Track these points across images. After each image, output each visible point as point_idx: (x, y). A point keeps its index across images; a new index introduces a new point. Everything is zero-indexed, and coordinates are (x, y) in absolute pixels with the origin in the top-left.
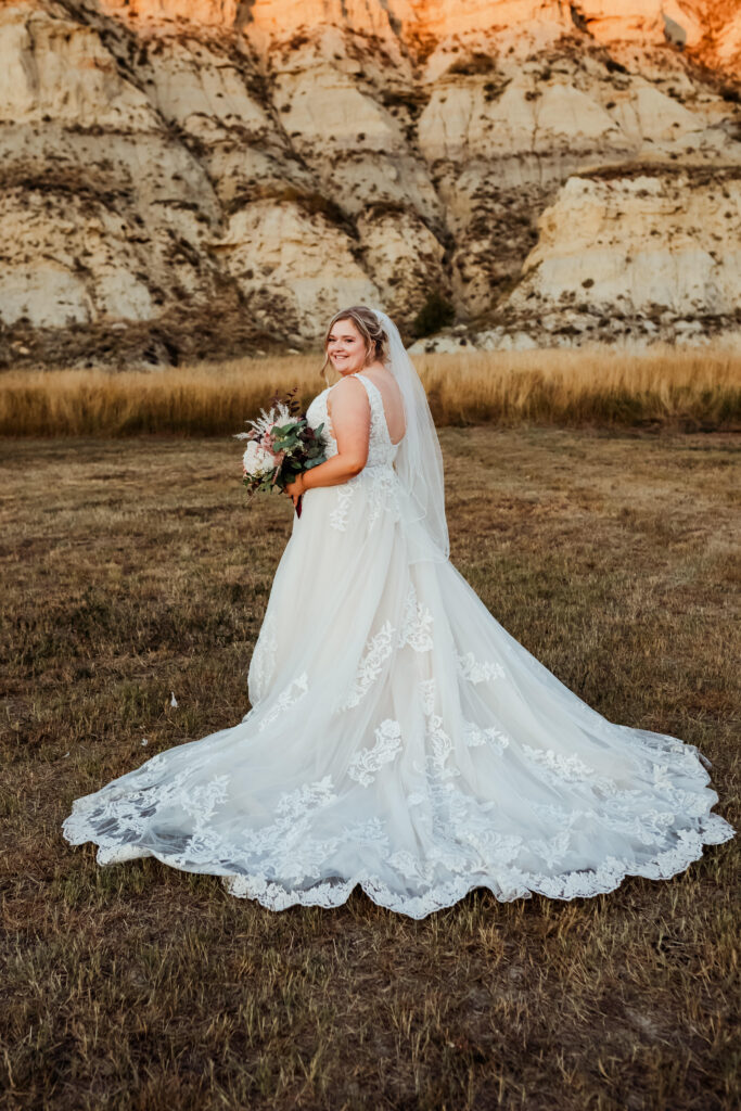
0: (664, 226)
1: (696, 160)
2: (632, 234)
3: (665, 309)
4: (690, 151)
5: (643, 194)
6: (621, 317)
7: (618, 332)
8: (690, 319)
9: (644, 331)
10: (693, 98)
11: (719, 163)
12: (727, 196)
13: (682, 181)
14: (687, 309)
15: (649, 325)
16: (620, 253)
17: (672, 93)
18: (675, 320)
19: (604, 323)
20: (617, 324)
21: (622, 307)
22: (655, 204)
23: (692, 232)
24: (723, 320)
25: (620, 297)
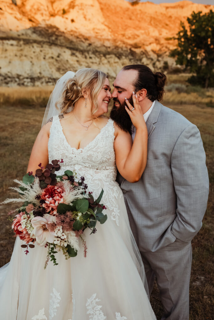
0: (18, 54)
1: (24, 37)
2: (10, 56)
3: (20, 76)
4: (23, 34)
5: (12, 45)
6: (9, 77)
7: (9, 81)
8: (27, 78)
9: (16, 81)
10: (21, 19)
11: (31, 38)
12: (33, 47)
13: (22, 42)
14: (26, 76)
15: (17, 80)
16: (8, 60)
17: (15, 18)
18: (24, 78)
19: (5, 79)
20: (9, 79)
21: (9, 75)
22: (15, 48)
23: (26, 56)
24: (36, 79)
25: (9, 72)
